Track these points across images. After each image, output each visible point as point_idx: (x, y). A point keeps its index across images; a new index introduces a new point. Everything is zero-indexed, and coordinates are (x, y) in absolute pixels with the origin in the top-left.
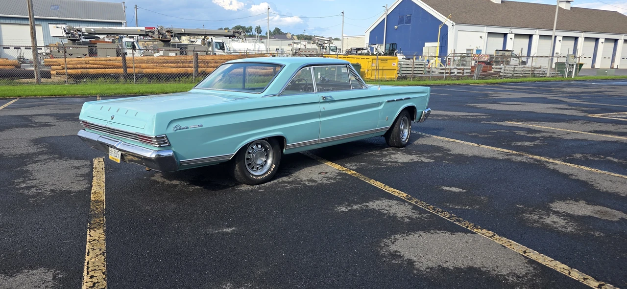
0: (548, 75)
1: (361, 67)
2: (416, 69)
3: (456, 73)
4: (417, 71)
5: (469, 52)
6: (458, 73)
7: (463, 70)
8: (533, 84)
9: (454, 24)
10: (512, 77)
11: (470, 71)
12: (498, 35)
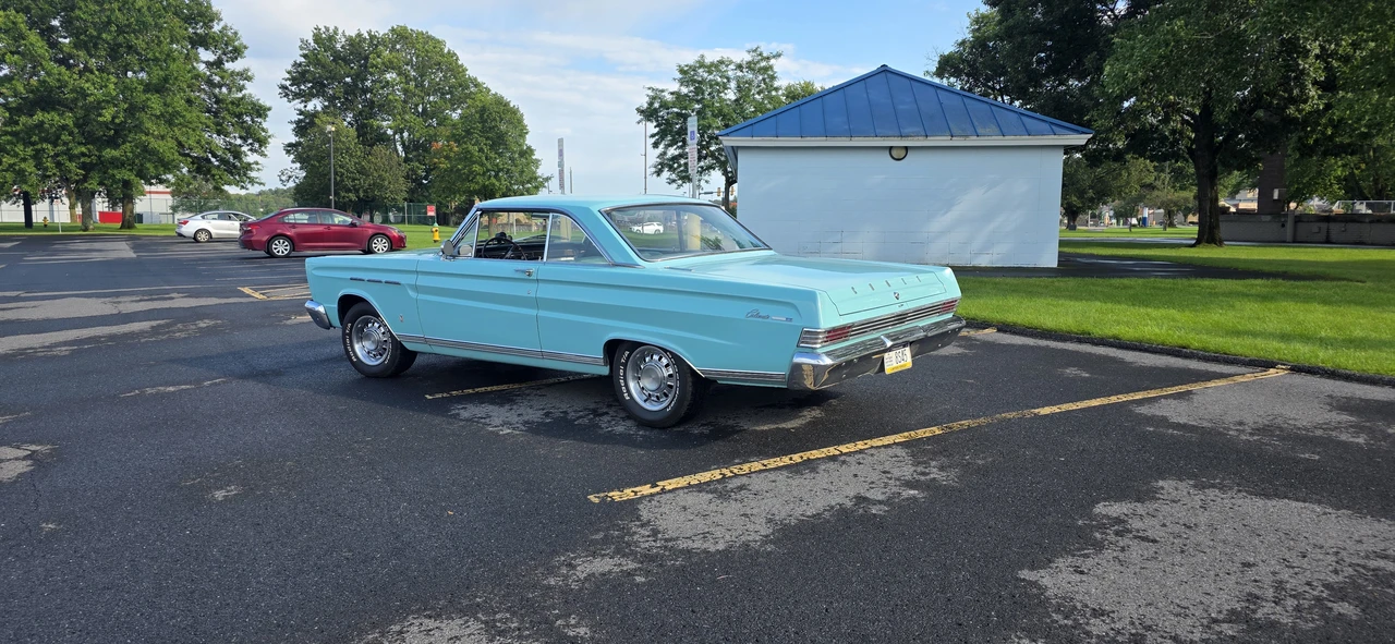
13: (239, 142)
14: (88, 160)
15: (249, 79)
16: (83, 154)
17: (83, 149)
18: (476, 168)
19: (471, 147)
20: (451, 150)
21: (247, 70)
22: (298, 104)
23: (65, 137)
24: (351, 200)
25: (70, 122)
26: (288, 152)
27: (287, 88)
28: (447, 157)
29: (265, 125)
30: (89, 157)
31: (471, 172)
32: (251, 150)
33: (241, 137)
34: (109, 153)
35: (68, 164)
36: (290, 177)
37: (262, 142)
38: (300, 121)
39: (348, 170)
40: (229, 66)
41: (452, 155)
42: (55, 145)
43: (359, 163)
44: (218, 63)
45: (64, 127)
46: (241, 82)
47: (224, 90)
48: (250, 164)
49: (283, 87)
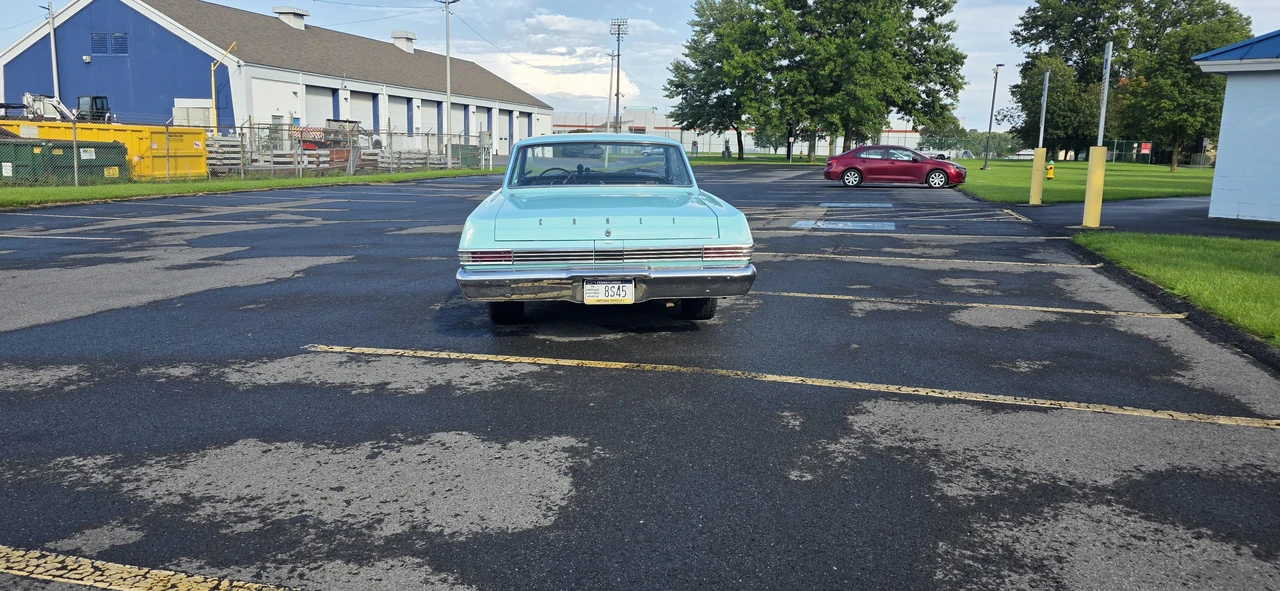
0: (450, 165)
1: (126, 150)
2: (227, 156)
3: (306, 162)
4: (228, 159)
5: (277, 121)
6: (310, 163)
7: (318, 158)
8: (452, 180)
9: (242, 63)
10: (398, 170)
11: (329, 159)
12: (321, 90)
13: (938, 87)
14: (814, 107)
15: (953, 29)
16: (811, 102)
17: (812, 99)
18: (1165, 103)
19: (1161, 81)
20: (1139, 85)
21: (953, 22)
22: (1028, 48)
23: (801, 89)
24: (1059, 137)
25: (804, 77)
26: (1013, 93)
27: (1019, 34)
28: (1132, 93)
29: (961, 72)
30: (815, 104)
31: (1158, 108)
32: (947, 95)
33: (941, 84)
34: (829, 100)
35: (800, 110)
36: (1005, 116)
37: (956, 87)
38: (1027, 63)
39: (1060, 108)
40: (938, 20)
41: (1140, 90)
42: (794, 95)
43: (1073, 101)
44: (930, 19)
45: (800, 82)
46: (947, 34)
47: (932, 42)
48: (946, 105)
49: (1016, 33)
